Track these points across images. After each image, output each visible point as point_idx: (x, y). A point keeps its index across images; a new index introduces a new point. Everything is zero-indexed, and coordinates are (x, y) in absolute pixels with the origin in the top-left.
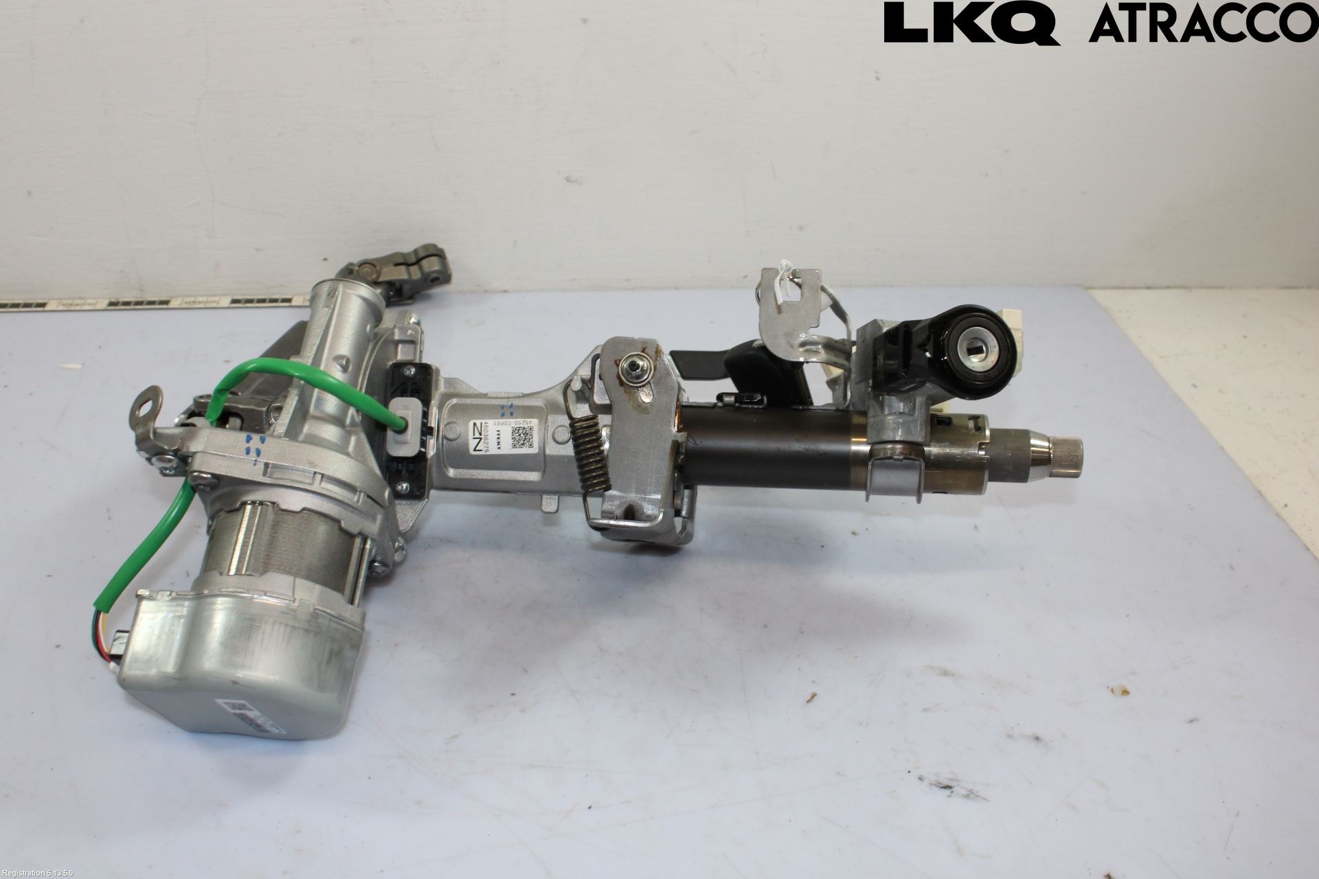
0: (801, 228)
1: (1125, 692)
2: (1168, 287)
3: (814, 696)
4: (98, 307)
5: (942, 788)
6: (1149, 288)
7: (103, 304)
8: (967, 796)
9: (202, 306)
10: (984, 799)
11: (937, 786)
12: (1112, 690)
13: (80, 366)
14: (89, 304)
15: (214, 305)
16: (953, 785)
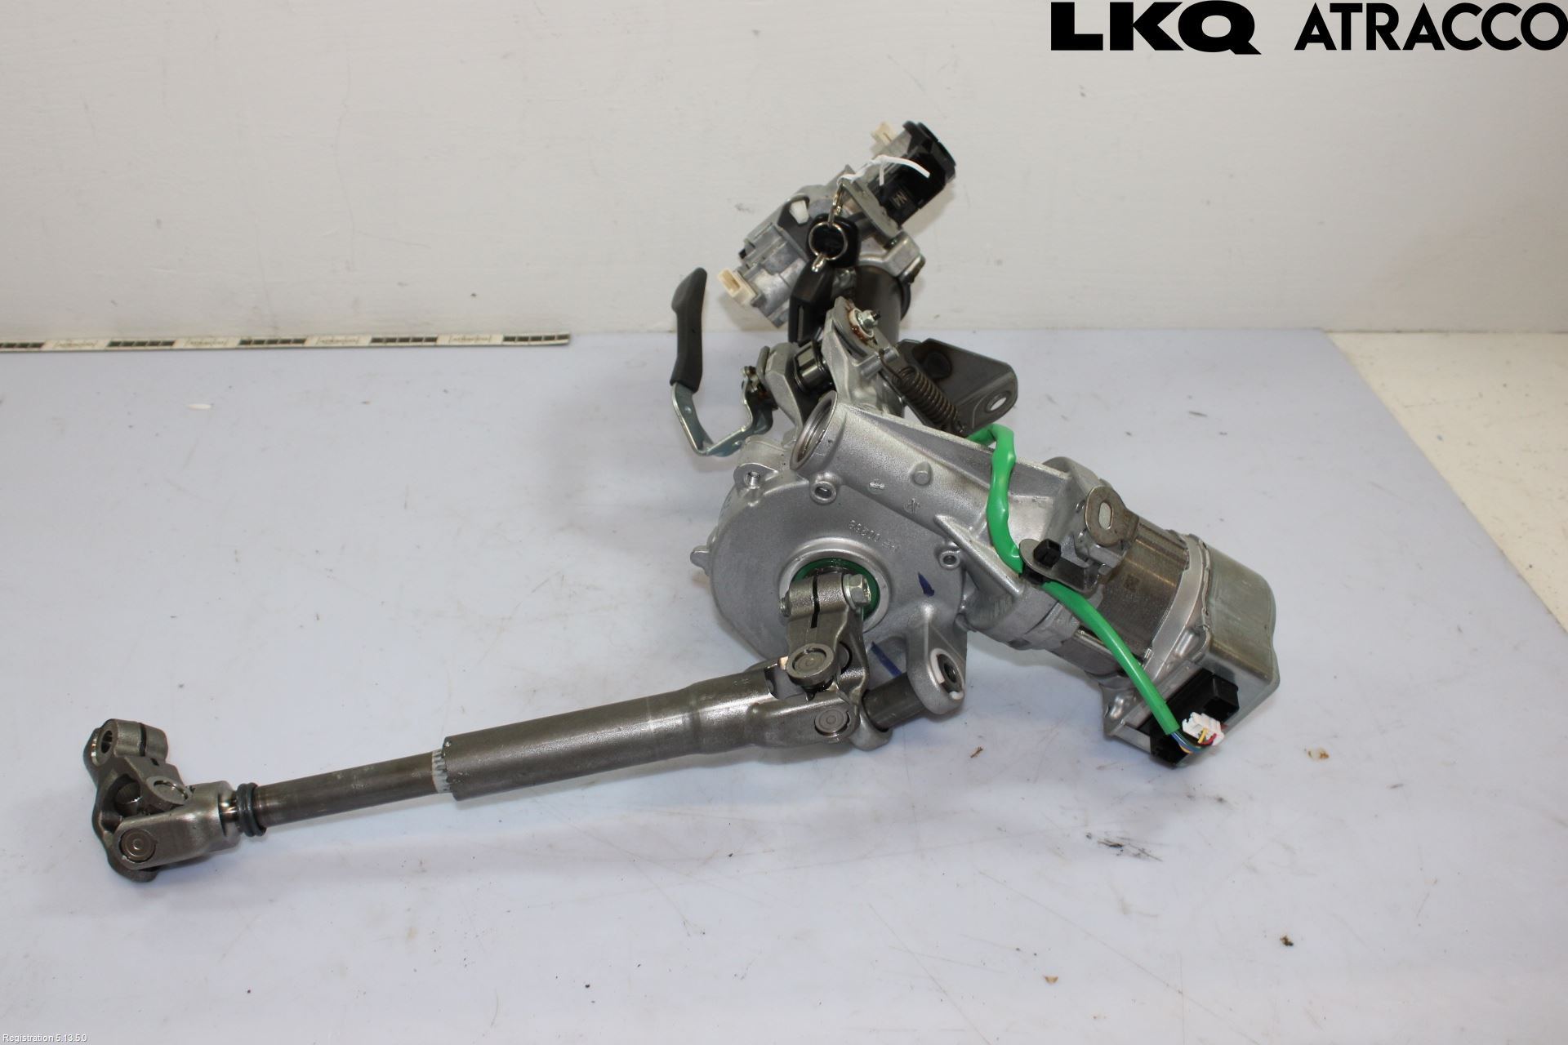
0: (999, 262)
1: (1324, 756)
2: (1421, 331)
3: (980, 750)
4: (229, 346)
5: (1111, 846)
6: (1399, 332)
7: (235, 343)
8: (1137, 856)
9: (340, 345)
10: (1157, 859)
11: (1107, 845)
12: (1310, 754)
13: (208, 407)
14: (219, 343)
15: (354, 344)
16: (1123, 844)
